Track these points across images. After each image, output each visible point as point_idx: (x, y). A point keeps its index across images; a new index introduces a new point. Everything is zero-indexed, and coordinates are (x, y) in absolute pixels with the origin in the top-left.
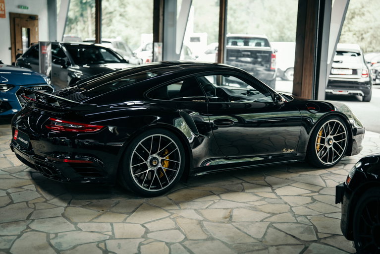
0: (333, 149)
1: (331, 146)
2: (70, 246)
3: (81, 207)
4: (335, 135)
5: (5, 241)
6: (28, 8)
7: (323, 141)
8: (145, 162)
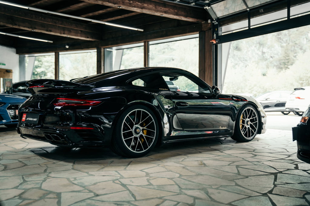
0: (250, 128)
1: (249, 126)
2: (91, 183)
3: (85, 164)
4: (251, 118)
5: (33, 183)
6: (5, 65)
7: (243, 122)
8: (131, 130)
